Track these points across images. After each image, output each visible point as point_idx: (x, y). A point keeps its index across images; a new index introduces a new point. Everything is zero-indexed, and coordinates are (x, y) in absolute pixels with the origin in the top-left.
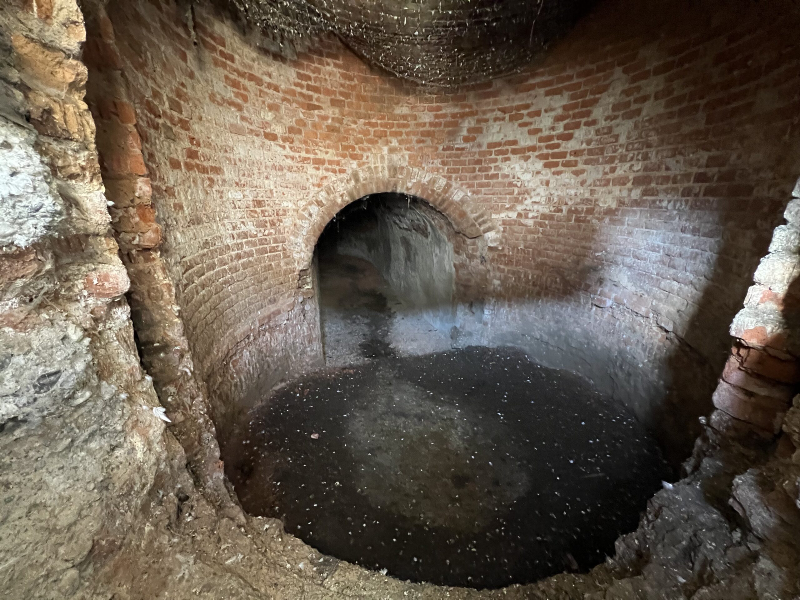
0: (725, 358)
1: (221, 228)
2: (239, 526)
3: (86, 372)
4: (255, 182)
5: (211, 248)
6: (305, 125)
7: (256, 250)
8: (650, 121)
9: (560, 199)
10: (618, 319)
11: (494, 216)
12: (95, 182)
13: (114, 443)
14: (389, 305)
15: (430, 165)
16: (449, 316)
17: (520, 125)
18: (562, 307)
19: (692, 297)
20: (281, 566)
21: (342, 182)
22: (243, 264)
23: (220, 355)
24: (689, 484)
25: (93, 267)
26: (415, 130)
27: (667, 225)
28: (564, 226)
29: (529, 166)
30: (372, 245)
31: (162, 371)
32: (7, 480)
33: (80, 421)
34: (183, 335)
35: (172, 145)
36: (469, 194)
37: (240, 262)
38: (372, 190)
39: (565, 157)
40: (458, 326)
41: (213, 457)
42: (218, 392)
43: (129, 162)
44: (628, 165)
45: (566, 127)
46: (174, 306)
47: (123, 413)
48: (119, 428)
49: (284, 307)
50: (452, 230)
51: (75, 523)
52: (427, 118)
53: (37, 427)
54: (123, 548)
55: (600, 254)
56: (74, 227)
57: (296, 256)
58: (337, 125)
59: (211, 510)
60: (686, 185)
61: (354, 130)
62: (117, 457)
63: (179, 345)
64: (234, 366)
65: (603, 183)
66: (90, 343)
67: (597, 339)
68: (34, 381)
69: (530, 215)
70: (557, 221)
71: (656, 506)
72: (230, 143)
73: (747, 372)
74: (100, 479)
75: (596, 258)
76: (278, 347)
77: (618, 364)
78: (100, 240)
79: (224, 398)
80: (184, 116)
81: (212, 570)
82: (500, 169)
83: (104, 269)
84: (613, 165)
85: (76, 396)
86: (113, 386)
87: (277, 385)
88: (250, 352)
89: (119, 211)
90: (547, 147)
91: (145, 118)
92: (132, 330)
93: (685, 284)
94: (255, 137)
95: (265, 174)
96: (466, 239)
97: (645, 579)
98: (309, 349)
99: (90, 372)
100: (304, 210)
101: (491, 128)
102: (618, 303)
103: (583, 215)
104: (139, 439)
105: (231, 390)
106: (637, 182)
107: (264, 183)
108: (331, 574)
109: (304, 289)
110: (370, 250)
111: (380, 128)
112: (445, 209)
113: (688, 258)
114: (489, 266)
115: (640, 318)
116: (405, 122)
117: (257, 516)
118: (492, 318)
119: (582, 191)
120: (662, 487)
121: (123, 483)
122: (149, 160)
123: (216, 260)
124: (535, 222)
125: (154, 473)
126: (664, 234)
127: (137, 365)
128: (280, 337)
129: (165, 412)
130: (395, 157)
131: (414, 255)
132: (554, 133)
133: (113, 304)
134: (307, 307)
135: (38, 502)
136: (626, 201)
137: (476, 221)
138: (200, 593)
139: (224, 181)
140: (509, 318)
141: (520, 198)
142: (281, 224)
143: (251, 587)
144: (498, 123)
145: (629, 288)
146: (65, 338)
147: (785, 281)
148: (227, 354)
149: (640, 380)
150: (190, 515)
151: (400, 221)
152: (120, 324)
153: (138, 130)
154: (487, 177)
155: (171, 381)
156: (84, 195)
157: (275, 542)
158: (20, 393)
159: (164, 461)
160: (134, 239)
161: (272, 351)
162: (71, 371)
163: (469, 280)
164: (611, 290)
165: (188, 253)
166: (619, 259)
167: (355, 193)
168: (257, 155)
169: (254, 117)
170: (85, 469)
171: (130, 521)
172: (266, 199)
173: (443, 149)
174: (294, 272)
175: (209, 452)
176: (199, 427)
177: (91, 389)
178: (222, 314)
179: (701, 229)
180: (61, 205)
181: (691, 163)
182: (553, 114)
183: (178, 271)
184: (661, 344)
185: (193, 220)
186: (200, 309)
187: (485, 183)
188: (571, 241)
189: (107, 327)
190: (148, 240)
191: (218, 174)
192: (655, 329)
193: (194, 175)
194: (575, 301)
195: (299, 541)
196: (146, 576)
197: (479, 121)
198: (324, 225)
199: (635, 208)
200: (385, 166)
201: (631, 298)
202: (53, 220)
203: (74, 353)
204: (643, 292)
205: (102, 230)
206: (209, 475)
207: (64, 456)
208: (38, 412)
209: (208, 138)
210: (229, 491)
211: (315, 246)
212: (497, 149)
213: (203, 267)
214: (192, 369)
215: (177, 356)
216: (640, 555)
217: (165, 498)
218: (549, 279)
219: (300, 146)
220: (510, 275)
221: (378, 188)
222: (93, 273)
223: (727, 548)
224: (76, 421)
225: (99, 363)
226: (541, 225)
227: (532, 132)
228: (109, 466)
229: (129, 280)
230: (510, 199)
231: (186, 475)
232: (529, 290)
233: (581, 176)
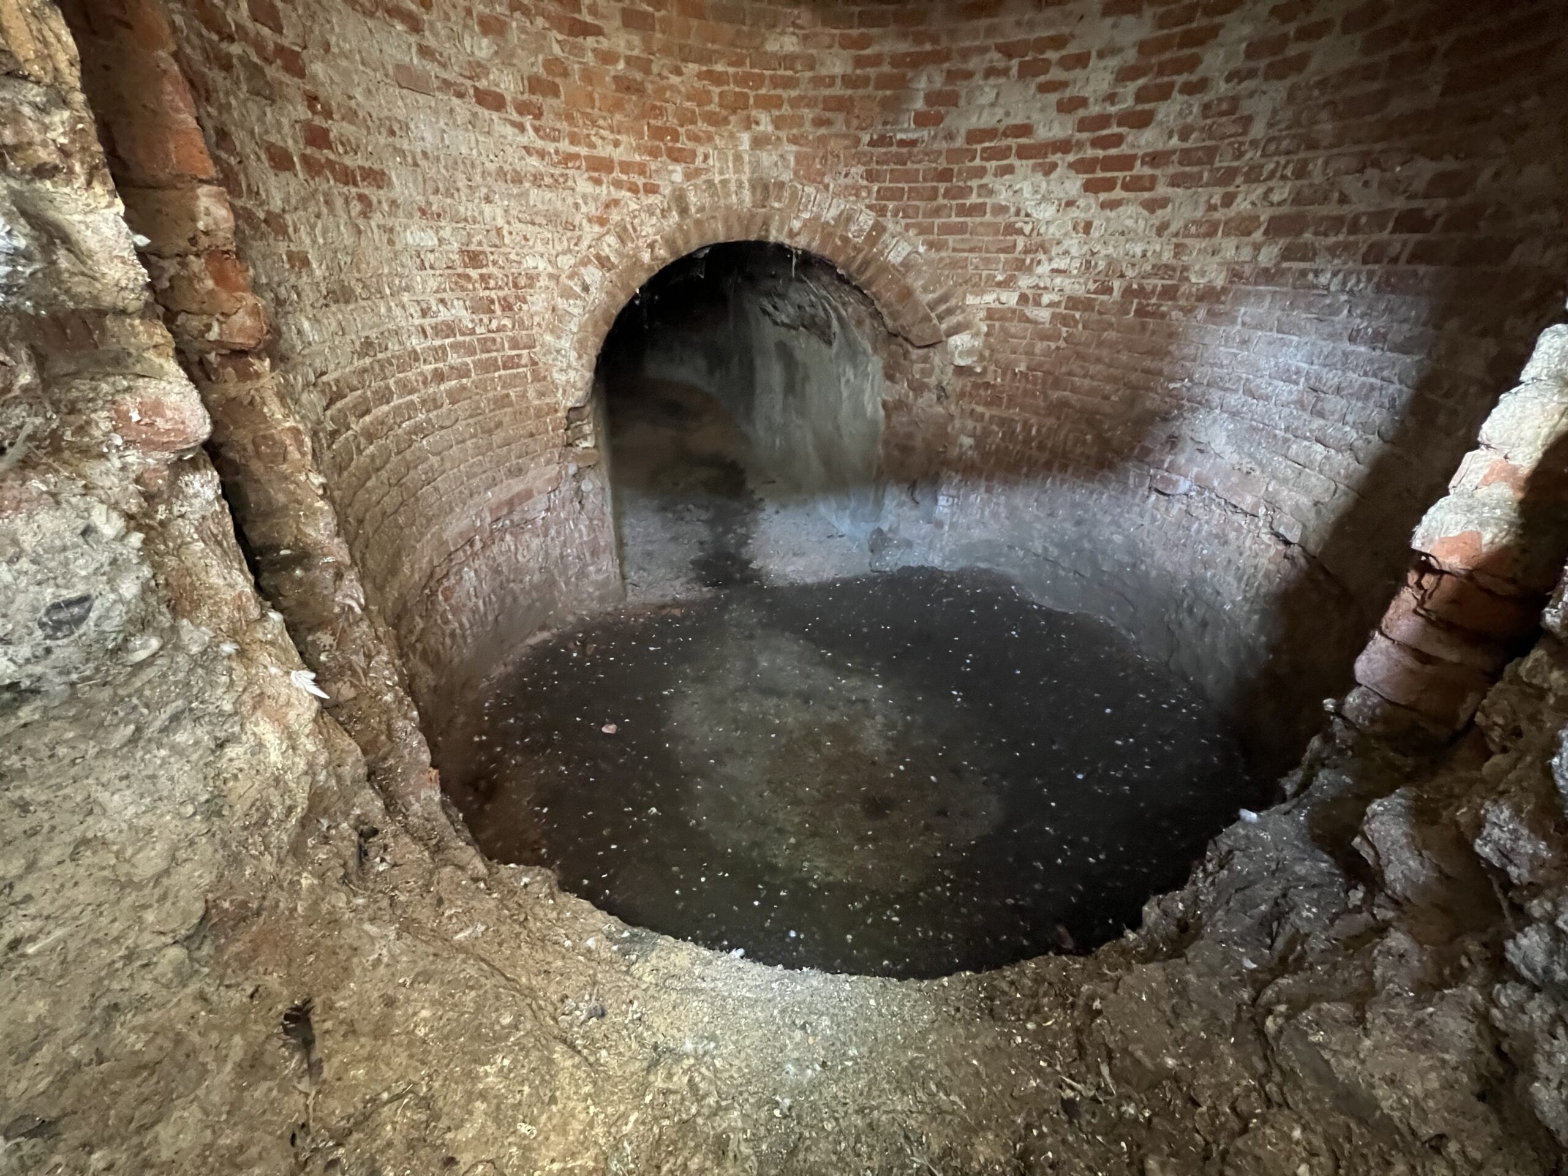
0: (1392, 593)
1: (398, 312)
2: (476, 880)
3: (143, 599)
4: (462, 209)
5: (380, 356)
6: (565, 74)
7: (473, 362)
8: (1322, 84)
9: (1109, 265)
10: (1197, 518)
11: (970, 300)
12: (98, 188)
13: (222, 735)
14: (750, 485)
15: (842, 181)
16: (869, 508)
17: (1044, 88)
18: (1092, 493)
19: (1348, 477)
20: (556, 943)
21: (652, 214)
22: (450, 393)
23: (417, 576)
24: (1287, 813)
25: (125, 383)
26: (811, 93)
27: (1321, 325)
28: (1111, 325)
29: (1053, 186)
30: (717, 359)
31: (303, 604)
32: (21, 798)
33: (147, 693)
34: (338, 535)
35: (268, 110)
36: (922, 249)
37: (442, 387)
38: (715, 235)
39: (1131, 168)
40: (885, 528)
41: (418, 762)
42: (419, 646)
43: (172, 146)
44: (1260, 190)
45: (1140, 97)
46: (311, 475)
47: (231, 680)
48: (228, 707)
49: (539, 483)
50: (882, 329)
51: (167, 872)
52: (837, 64)
53: (63, 703)
54: (265, 914)
55: (1178, 385)
56: (67, 291)
57: (559, 378)
58: (639, 76)
59: (421, 852)
60: (1376, 237)
61: (672, 88)
62: (231, 760)
63: (330, 554)
64: (446, 600)
65: (1203, 230)
66: (145, 542)
67: (1152, 555)
68: (38, 616)
69: (1046, 299)
70: (1100, 313)
71: (1225, 849)
72: (401, 113)
73: (1428, 619)
74: (203, 798)
75: (1170, 393)
76: (531, 564)
77: (1185, 604)
78: (132, 325)
79: (431, 658)
80: (289, 38)
81: (431, 950)
82: (991, 192)
83: (151, 389)
84: (1231, 189)
85: (131, 645)
86: (203, 628)
87: (535, 635)
88: (476, 571)
89: (165, 264)
90: (1095, 143)
91: (196, 41)
92: (228, 521)
93: (1339, 450)
94: (455, 101)
95: (484, 190)
96: (910, 348)
97: (1187, 963)
98: (591, 568)
99: (153, 600)
100: (571, 277)
101: (978, 93)
102: (1202, 486)
103: (1154, 301)
104: (268, 726)
105: (443, 644)
106: (1276, 228)
107: (482, 213)
108: (644, 955)
109: (579, 449)
110: (711, 371)
111: (733, 87)
112: (870, 283)
113: (1352, 395)
114: (953, 408)
115: (1240, 519)
116: (790, 73)
117: (507, 863)
118: (953, 514)
119: (1158, 248)
120: (1238, 818)
121: (249, 804)
122: (218, 146)
123: (391, 382)
124: (1054, 316)
125: (307, 788)
126: (1313, 344)
127: (249, 590)
128: (535, 543)
129: (314, 680)
130: (767, 158)
131: (803, 384)
132: (1112, 109)
133: (180, 466)
134: (586, 486)
135: (90, 835)
136: (1247, 270)
137: (932, 309)
138: (412, 984)
139: (393, 203)
140: (986, 513)
141: (1028, 261)
142: (525, 307)
143: (504, 975)
144: (992, 81)
145: (1227, 456)
146: (87, 532)
147: (1539, 443)
148: (431, 575)
149: (1223, 634)
150: (383, 860)
151: (775, 307)
152: (202, 508)
153: (182, 69)
154: (963, 211)
155: (321, 624)
156: (77, 217)
157: (542, 906)
158: (15, 637)
159: (325, 767)
160: (209, 327)
161: (518, 570)
162: (112, 597)
163: (910, 436)
164: (1190, 460)
165: (332, 366)
166: (1215, 396)
167: (680, 242)
168: (464, 143)
169: (448, 49)
170: (171, 779)
171: (270, 868)
172: (488, 249)
173: (872, 143)
174: (556, 411)
175: (410, 753)
176: (387, 710)
177: (160, 633)
178: (414, 495)
179: (1389, 337)
180: (25, 236)
181: (1392, 187)
182: (1114, 62)
183: (311, 403)
184: (1272, 567)
185: (334, 292)
186: (369, 484)
187: (956, 224)
188: (1124, 357)
189: (176, 509)
190: (240, 330)
191: (380, 187)
192: (1266, 538)
193: (325, 186)
194: (1118, 482)
195: (586, 904)
196: (311, 959)
197: (952, 76)
198: (615, 312)
199: (1262, 288)
200: (745, 178)
201: (1228, 476)
202: (15, 272)
203: (114, 562)
204: (1253, 465)
205: (134, 300)
206: (412, 793)
207: (124, 758)
208: (60, 673)
209: (350, 98)
210: (452, 823)
211: (598, 358)
212: (987, 144)
213: (364, 398)
214: (362, 601)
215: (329, 575)
216: (1183, 927)
217: (333, 832)
218: (1071, 436)
219: (558, 126)
220: (995, 428)
221: (729, 228)
222: (127, 397)
223: (1337, 916)
224: (139, 692)
225: (167, 584)
226: (1065, 320)
227: (1066, 107)
228: (218, 775)
229: (207, 415)
230: (1006, 262)
231: (368, 793)
232: (1030, 458)
233: (1159, 212)
